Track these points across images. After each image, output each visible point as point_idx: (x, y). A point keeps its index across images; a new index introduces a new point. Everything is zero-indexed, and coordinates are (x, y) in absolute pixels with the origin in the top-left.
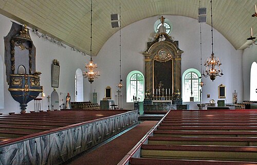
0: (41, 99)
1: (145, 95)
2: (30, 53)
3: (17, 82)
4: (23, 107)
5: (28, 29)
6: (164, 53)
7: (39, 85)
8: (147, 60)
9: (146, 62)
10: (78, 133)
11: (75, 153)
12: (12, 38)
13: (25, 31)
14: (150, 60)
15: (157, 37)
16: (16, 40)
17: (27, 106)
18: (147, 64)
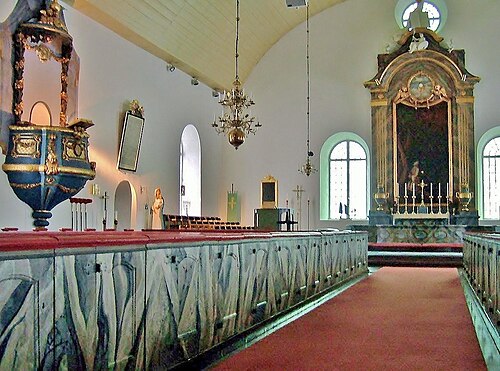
0: (90, 201)
1: (372, 200)
2: (65, 72)
3: (27, 145)
4: (40, 221)
5: (62, 8)
6: (423, 83)
7: (87, 158)
8: (376, 104)
9: (375, 109)
10: (230, 267)
11: (222, 331)
12: (19, 26)
13: (55, 10)
14: (385, 103)
15: (404, 41)
16: (28, 32)
17: (50, 216)
18: (378, 112)
